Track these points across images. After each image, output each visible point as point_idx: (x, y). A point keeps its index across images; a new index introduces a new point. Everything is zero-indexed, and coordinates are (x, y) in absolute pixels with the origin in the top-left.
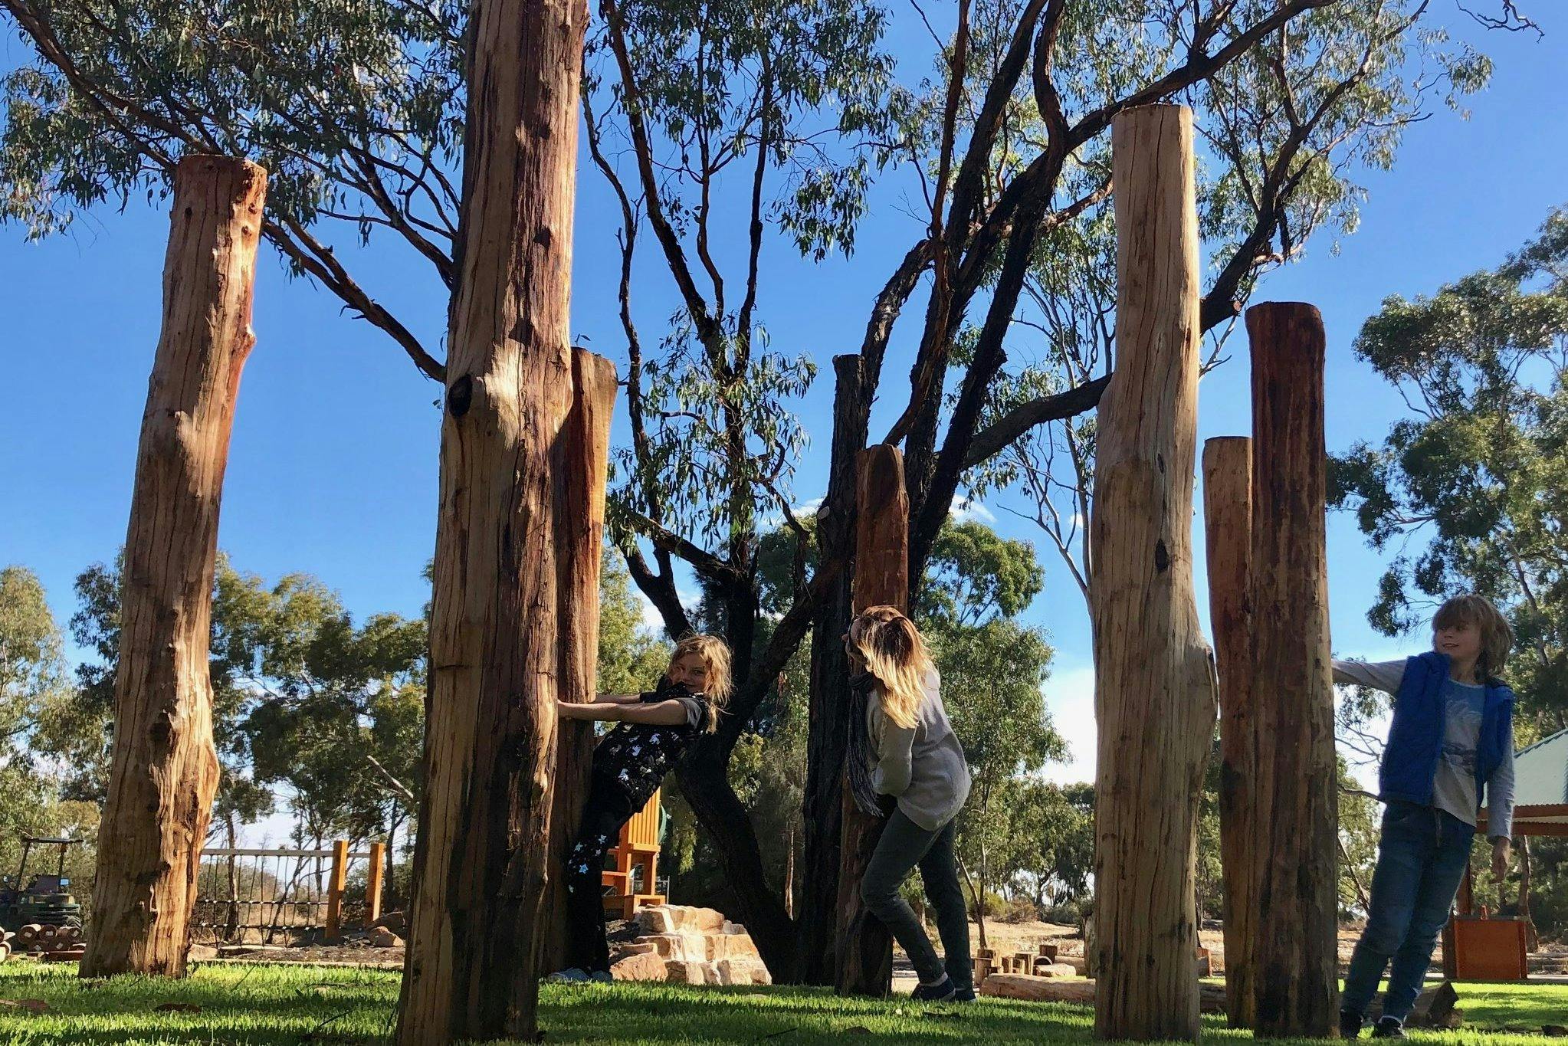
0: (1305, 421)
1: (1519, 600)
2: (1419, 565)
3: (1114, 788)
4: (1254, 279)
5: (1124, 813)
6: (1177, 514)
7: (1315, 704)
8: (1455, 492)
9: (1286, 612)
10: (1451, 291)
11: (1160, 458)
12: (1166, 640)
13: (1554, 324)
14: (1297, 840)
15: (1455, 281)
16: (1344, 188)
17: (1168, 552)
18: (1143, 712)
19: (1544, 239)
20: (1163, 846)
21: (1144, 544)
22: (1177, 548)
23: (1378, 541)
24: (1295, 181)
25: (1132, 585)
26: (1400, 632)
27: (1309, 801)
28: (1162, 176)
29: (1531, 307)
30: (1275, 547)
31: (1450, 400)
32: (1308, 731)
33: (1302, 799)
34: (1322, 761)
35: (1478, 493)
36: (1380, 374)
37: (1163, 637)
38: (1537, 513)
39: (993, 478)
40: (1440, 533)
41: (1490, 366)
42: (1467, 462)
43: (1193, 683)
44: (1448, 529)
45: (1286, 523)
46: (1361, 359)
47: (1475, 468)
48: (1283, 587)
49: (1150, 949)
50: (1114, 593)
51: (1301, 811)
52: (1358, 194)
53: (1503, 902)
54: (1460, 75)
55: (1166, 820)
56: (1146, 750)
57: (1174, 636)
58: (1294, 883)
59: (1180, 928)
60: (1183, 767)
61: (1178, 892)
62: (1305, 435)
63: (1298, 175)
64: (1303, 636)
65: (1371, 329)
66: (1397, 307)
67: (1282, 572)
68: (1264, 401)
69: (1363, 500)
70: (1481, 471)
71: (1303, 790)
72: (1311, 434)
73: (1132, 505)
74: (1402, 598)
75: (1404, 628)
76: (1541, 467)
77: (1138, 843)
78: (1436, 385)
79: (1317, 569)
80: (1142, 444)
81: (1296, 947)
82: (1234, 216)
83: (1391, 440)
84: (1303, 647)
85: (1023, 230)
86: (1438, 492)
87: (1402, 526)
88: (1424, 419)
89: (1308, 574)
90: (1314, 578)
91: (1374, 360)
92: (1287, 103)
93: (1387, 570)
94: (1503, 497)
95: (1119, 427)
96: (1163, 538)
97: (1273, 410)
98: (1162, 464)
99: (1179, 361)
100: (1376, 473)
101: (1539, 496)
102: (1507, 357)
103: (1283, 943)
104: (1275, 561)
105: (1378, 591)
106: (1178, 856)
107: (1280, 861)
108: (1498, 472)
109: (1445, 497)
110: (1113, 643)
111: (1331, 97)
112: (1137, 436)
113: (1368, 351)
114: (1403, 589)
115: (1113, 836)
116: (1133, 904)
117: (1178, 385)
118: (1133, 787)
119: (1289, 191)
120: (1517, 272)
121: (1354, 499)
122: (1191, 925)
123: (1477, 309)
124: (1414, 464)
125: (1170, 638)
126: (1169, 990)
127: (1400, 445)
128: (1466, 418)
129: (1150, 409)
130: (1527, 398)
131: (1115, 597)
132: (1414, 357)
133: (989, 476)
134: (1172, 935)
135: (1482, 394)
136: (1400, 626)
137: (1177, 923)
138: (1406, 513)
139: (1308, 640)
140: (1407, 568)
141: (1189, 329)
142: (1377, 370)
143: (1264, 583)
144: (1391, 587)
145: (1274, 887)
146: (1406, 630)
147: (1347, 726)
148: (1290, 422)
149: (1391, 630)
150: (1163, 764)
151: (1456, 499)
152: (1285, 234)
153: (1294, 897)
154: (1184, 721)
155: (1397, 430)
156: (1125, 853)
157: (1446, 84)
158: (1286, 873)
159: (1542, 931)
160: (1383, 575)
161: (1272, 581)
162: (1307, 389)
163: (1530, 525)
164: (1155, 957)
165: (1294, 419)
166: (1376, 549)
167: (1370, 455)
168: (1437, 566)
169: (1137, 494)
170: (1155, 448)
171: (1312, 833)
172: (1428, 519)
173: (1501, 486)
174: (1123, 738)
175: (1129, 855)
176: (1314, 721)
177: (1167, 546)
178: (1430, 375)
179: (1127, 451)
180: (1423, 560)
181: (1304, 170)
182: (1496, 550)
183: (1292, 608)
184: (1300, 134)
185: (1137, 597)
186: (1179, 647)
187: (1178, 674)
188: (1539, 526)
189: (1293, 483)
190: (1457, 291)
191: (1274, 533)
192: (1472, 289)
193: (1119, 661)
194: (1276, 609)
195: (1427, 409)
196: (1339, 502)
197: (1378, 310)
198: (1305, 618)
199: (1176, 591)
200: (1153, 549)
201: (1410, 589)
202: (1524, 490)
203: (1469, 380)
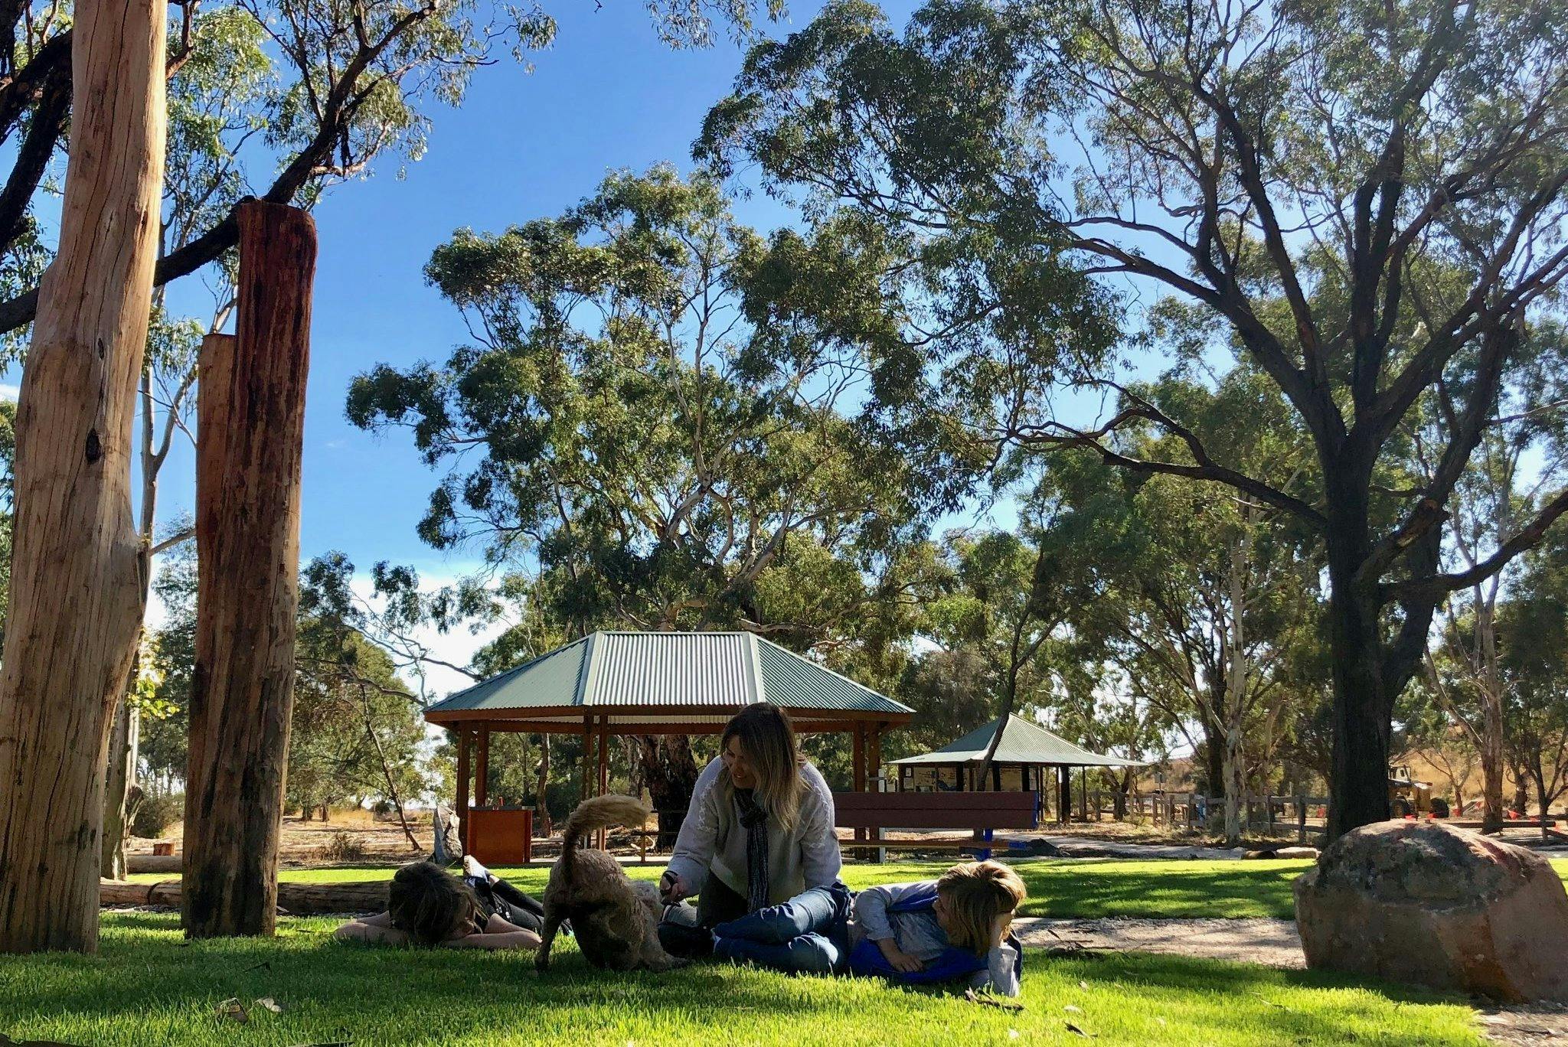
0: (289, 327)
1: (557, 523)
2: (469, 481)
3: (17, 689)
4: (319, 189)
5: (26, 716)
6: (116, 405)
7: (276, 609)
8: (506, 419)
9: (253, 516)
10: (516, 233)
11: (101, 343)
12: (90, 536)
13: (604, 276)
14: (245, 741)
15: (521, 224)
16: (411, 117)
17: (101, 443)
18: (57, 609)
19: (599, 199)
20: (68, 752)
21: (74, 431)
22: (112, 440)
23: (431, 458)
24: (360, 98)
25: (55, 475)
26: (447, 545)
27: (261, 704)
28: (127, 45)
29: (584, 258)
30: (248, 449)
31: (508, 333)
32: (265, 635)
33: (254, 703)
34: (278, 664)
35: (526, 422)
36: (449, 300)
37: (88, 532)
38: (577, 444)
39: (17, 354)
40: (491, 456)
41: (546, 307)
42: (519, 393)
43: (119, 582)
44: (500, 452)
45: (260, 426)
46: (431, 284)
47: (526, 398)
48: (253, 491)
49: (44, 856)
50: (35, 482)
51: (252, 714)
52: (423, 123)
53: (527, 791)
54: (526, 30)
55: (74, 723)
56: (57, 650)
57: (100, 532)
58: (238, 785)
59: (80, 835)
60: (99, 667)
61: (81, 797)
62: (287, 339)
63: (364, 94)
64: (269, 541)
65: (440, 256)
66: (467, 239)
67: (252, 475)
68: (249, 302)
69: (421, 417)
70: (531, 402)
71: (256, 693)
72: (294, 340)
73: (63, 390)
74: (451, 513)
75: (452, 539)
76: (583, 405)
77: (40, 746)
78: (497, 318)
79: (290, 474)
80: (81, 324)
81: (234, 846)
82: (304, 124)
83: (451, 364)
84: (268, 552)
85: (56, 95)
86: (491, 417)
87: (455, 446)
88: (481, 346)
89: (279, 478)
90: (286, 483)
91: (444, 287)
92: (357, 21)
93: (440, 485)
94: (547, 427)
95: (58, 304)
96: (97, 428)
97: (257, 312)
98: (102, 349)
99: (132, 244)
100: (436, 393)
101: (580, 429)
102: (561, 301)
103: (222, 844)
104: (247, 463)
105: (429, 505)
106: (85, 761)
107: (226, 763)
108: (546, 402)
109: (498, 422)
110: (31, 537)
111: (401, 25)
112: (76, 319)
113: (438, 277)
114: (453, 505)
115: (12, 740)
116: (28, 809)
117: (128, 271)
118: (39, 688)
119: (353, 107)
120: (573, 225)
121: (414, 416)
122: (94, 831)
123: (538, 251)
124: (468, 389)
125: (95, 534)
126: (62, 900)
127: (460, 370)
128: (520, 351)
129: (94, 291)
130: (579, 340)
131: (36, 486)
132: (478, 290)
133: (12, 352)
134: (71, 840)
135: (536, 333)
136: (447, 539)
137: (77, 828)
138: (461, 433)
139: (273, 545)
140: (456, 485)
141: (146, 213)
142: (444, 295)
143: (234, 484)
144: (441, 502)
145: (218, 788)
146: (453, 544)
147: (390, 631)
148: (273, 326)
149: (439, 542)
150: (76, 668)
151: (507, 425)
152: (345, 151)
153: (237, 798)
154: (104, 620)
155: (458, 355)
156: (24, 757)
157: (513, 36)
158: (231, 775)
159: (554, 818)
160: (434, 490)
161: (242, 483)
162: (294, 295)
163: (570, 455)
164: (49, 864)
165: (278, 323)
166: (429, 466)
167: (431, 375)
168: (485, 485)
169: (71, 376)
170: (96, 332)
171: (262, 735)
172: (480, 440)
173: (546, 417)
174: (32, 637)
175: (29, 760)
176: (274, 625)
177: (101, 437)
178: (493, 307)
179: (64, 330)
180: (473, 477)
181: (370, 90)
182: (538, 476)
183: (260, 511)
184: (366, 55)
185: (61, 489)
186: (105, 542)
187: (100, 574)
188: (578, 457)
189: (271, 387)
190: (522, 234)
191: (248, 434)
192: (536, 234)
193: (34, 554)
194: (244, 511)
195: (489, 340)
196: (398, 416)
197: (447, 240)
198: (273, 522)
199: (107, 486)
200: (83, 437)
201: (460, 506)
202: (567, 424)
203: (527, 316)
